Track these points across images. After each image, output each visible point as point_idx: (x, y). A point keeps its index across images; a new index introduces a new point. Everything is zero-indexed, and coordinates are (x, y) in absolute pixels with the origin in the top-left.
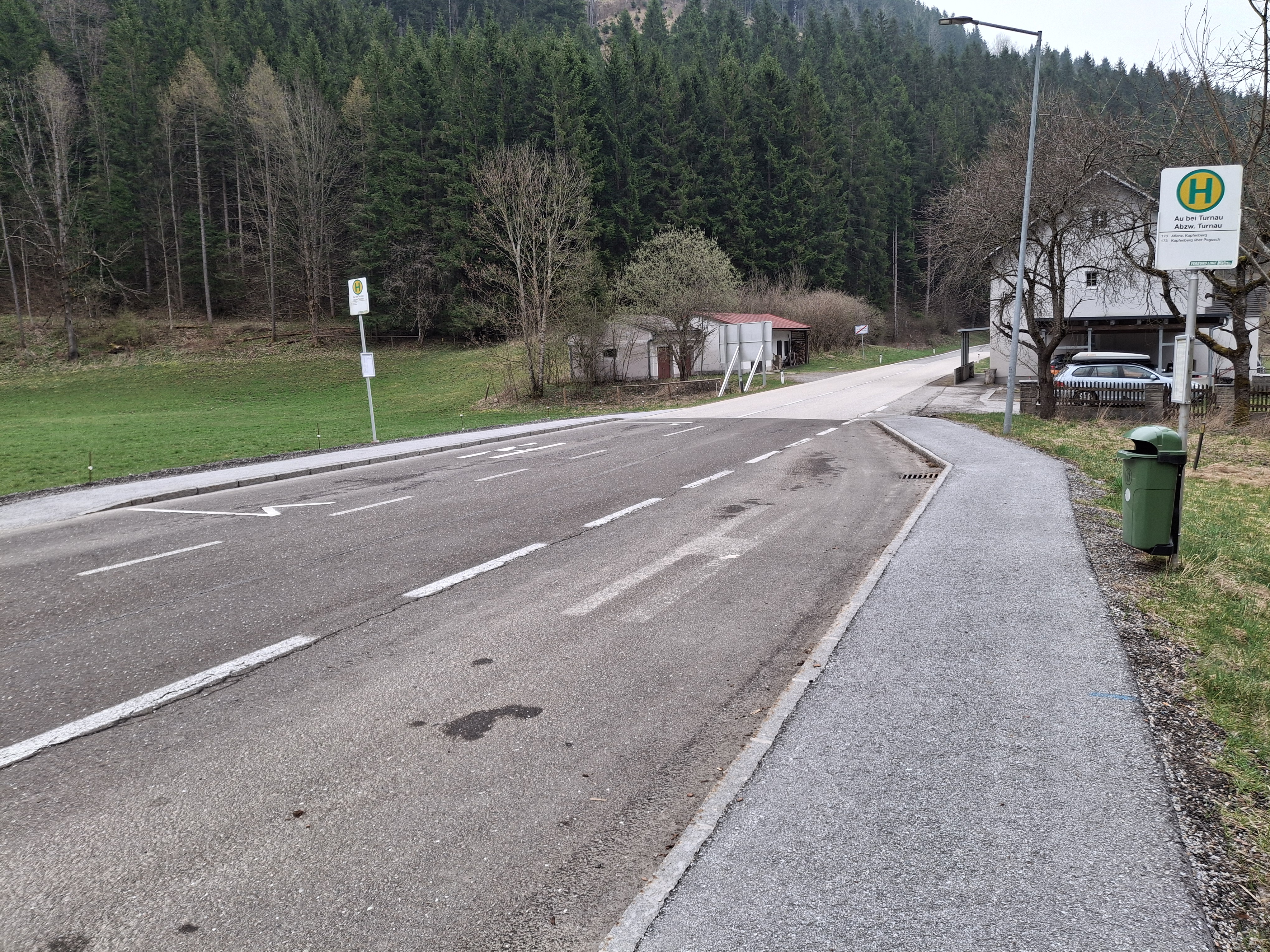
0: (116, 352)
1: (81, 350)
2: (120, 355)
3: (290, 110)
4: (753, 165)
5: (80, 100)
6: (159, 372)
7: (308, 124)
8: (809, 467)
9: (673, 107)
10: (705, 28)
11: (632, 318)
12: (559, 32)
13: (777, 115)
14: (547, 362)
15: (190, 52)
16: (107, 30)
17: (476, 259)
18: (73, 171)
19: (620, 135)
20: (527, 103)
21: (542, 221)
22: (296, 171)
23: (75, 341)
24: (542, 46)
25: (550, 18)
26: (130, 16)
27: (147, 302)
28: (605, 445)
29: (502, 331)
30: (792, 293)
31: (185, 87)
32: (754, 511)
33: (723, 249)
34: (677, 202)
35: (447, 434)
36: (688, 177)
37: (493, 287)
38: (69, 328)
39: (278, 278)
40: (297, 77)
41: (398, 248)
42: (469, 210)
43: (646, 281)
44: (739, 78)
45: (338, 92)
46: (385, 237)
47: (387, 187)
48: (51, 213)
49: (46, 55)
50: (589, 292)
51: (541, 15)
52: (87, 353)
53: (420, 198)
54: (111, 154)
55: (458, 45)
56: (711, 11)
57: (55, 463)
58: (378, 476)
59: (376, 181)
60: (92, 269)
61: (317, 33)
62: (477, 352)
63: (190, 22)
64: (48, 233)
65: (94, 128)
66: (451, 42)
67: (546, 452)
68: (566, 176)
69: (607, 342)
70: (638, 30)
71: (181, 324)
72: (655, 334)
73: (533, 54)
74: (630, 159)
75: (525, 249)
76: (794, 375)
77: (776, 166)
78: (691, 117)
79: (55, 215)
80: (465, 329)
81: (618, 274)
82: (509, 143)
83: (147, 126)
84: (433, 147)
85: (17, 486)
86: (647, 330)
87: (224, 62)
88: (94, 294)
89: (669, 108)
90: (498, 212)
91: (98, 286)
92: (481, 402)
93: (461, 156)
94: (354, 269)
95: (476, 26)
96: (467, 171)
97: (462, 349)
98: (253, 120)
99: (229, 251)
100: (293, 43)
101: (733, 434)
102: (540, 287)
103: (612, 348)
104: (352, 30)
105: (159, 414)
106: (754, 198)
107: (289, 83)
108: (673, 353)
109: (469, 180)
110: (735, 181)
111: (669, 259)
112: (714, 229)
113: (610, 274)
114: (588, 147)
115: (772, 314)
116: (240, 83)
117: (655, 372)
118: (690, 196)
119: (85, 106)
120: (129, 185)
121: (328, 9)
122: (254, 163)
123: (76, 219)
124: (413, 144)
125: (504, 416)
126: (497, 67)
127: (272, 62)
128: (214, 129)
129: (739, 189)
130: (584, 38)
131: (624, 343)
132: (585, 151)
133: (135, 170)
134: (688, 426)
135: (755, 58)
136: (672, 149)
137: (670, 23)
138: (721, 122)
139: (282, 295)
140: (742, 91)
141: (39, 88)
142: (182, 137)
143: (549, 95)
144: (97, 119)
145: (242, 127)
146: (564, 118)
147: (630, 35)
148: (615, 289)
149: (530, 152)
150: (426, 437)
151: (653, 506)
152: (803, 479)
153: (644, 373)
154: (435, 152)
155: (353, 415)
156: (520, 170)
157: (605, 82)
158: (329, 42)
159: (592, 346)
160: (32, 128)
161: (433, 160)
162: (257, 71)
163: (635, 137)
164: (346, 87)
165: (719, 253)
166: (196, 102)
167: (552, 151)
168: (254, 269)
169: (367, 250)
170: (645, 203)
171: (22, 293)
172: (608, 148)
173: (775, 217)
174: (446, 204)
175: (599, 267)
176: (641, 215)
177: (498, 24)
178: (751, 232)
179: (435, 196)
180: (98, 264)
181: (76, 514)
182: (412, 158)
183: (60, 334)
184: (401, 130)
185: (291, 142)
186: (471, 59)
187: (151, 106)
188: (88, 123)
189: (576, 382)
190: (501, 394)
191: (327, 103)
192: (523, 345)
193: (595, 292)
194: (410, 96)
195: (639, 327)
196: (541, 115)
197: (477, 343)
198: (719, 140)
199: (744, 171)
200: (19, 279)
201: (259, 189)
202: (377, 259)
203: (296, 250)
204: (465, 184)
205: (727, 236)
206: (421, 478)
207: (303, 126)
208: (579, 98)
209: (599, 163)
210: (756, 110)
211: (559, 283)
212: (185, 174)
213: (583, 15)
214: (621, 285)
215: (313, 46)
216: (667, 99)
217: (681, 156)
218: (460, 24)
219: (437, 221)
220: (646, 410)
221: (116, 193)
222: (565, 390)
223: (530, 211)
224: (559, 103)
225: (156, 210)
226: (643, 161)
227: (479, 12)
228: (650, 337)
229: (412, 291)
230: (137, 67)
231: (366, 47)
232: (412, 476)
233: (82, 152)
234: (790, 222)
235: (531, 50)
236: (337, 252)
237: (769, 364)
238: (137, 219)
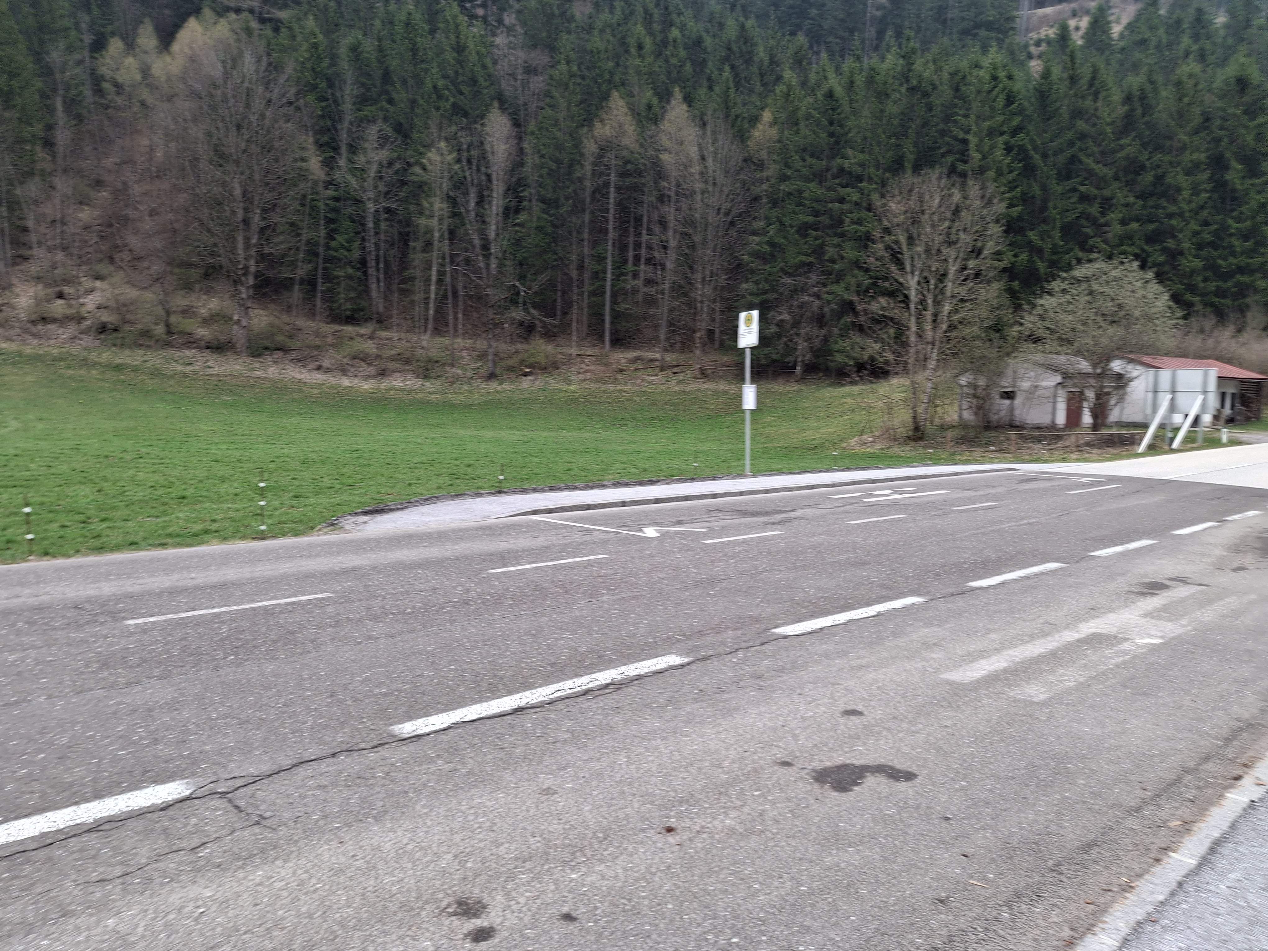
0: (526, 374)
1: (498, 371)
2: (530, 378)
3: (699, 145)
4: (1208, 187)
5: (518, 144)
6: (560, 395)
7: (715, 159)
8: (1257, 546)
9: (1113, 123)
10: (1161, 32)
11: (1040, 357)
12: (985, 49)
13: (1246, 127)
14: (932, 403)
15: (615, 94)
16: (547, 77)
17: (867, 291)
18: (507, 209)
19: (1045, 156)
20: (941, 126)
21: (945, 250)
22: (699, 205)
23: (495, 363)
24: (965, 64)
25: (976, 35)
26: (568, 62)
27: (555, 330)
28: (995, 498)
29: (885, 367)
30: (1245, 336)
31: (607, 127)
32: (1181, 592)
33: (1161, 282)
34: (1107, 229)
35: (820, 471)
36: (1123, 201)
37: (881, 321)
38: (491, 351)
39: (671, 311)
40: (709, 113)
41: (788, 280)
42: (865, 240)
43: (1061, 316)
44: (1200, 87)
45: (746, 126)
46: (775, 269)
47: (784, 219)
48: (485, 247)
49: (496, 104)
50: (990, 327)
51: (966, 32)
52: (501, 374)
53: (816, 230)
54: (539, 192)
55: (873, 69)
56: (1171, 12)
57: (470, 470)
58: (749, 508)
59: (774, 213)
60: (513, 300)
61: (733, 67)
62: (856, 389)
63: (618, 65)
64: (482, 265)
65: (527, 169)
66: (865, 66)
67: (926, 499)
68: (978, 203)
69: (1006, 384)
70: (1078, 39)
71: (582, 352)
72: (1066, 376)
73: (953, 74)
74: (1054, 182)
75: (923, 281)
76: (1240, 434)
77: (1239, 187)
78: (1133, 134)
79: (489, 249)
80: (846, 364)
81: (1026, 307)
82: (917, 168)
83: (571, 165)
84: (835, 177)
85: (439, 488)
86: (1056, 371)
87: (644, 101)
88: (513, 321)
89: (1108, 125)
90: (897, 242)
91: (517, 314)
92: (854, 441)
93: (864, 184)
94: (743, 302)
95: (894, 49)
96: (869, 200)
97: (841, 385)
98: (665, 157)
99: (630, 283)
100: (709, 79)
101: (1157, 498)
102: (934, 321)
103: (1010, 390)
104: (766, 63)
105: (555, 434)
106: (1206, 224)
107: (702, 119)
108: (1085, 399)
109: (869, 209)
110: (1183, 205)
111: (1091, 293)
112: (1151, 259)
113: (1017, 308)
114: (1005, 170)
115: (1217, 359)
116: (656, 120)
117: (1061, 419)
118: (1123, 222)
119: (521, 149)
120: (551, 221)
121: (745, 43)
122: (662, 198)
123: (505, 252)
124: (815, 175)
125: (877, 457)
126: (912, 90)
127: (688, 100)
128: (629, 167)
129: (1187, 214)
130: (1012, 53)
131: (1026, 385)
132: (1001, 175)
133: (557, 207)
134: (1099, 483)
135: (1224, 62)
136: (1106, 170)
137: (1116, 30)
138: (1170, 138)
139: (672, 325)
140: (1202, 101)
141: (487, 134)
142: (601, 174)
143: (966, 116)
144: (531, 160)
145: (654, 163)
146: (981, 140)
147: (1067, 46)
148: (1021, 324)
149: (940, 178)
150: (798, 473)
151: (1053, 572)
152: (1248, 559)
153: (1045, 420)
154: (837, 181)
155: (725, 447)
156: (927, 197)
157: (1033, 100)
158: (743, 75)
159: (988, 386)
160: (478, 170)
161: (834, 190)
162: (673, 108)
163: (1061, 159)
164: (754, 120)
165: (1155, 287)
166: (616, 141)
167: (964, 175)
168: (651, 301)
169: (756, 283)
170: (1067, 230)
171: (456, 319)
172: (1029, 171)
173: (1232, 246)
174: (842, 235)
175: (1006, 299)
176: (1062, 243)
177: (918, 45)
178: (1198, 263)
179: (831, 227)
180: (518, 294)
181: (488, 517)
182: (814, 189)
183: (482, 356)
184: (804, 161)
185: (697, 177)
186: (885, 83)
187: (576, 146)
188: (522, 164)
189: (964, 425)
190: (876, 433)
191: (734, 136)
192: (907, 382)
193: (998, 328)
194: (817, 125)
195: (1047, 368)
196: (955, 138)
197: (857, 379)
198: (1167, 158)
199: (1196, 191)
200: (455, 306)
201: (663, 224)
202: (765, 292)
203: (690, 283)
204: (864, 214)
205: (1167, 268)
206: (791, 515)
207: (710, 162)
208: (1000, 118)
209: (1017, 187)
210: (1218, 122)
211: (956, 317)
212: (600, 210)
213: (1013, 29)
214: (1030, 321)
215: (728, 79)
216: (1105, 114)
217: (1116, 178)
218: (877, 48)
219: (831, 252)
220: (1046, 462)
221: (539, 229)
222: (950, 434)
223: (933, 240)
224: (977, 125)
225: (571, 244)
226: (1069, 184)
227: (899, 34)
228: (1059, 379)
229: (796, 324)
230: (569, 109)
231: (779, 78)
232: (782, 512)
233: (516, 191)
234: (1251, 253)
235: (951, 70)
236: (728, 285)
237: (1207, 418)
238: (555, 253)
